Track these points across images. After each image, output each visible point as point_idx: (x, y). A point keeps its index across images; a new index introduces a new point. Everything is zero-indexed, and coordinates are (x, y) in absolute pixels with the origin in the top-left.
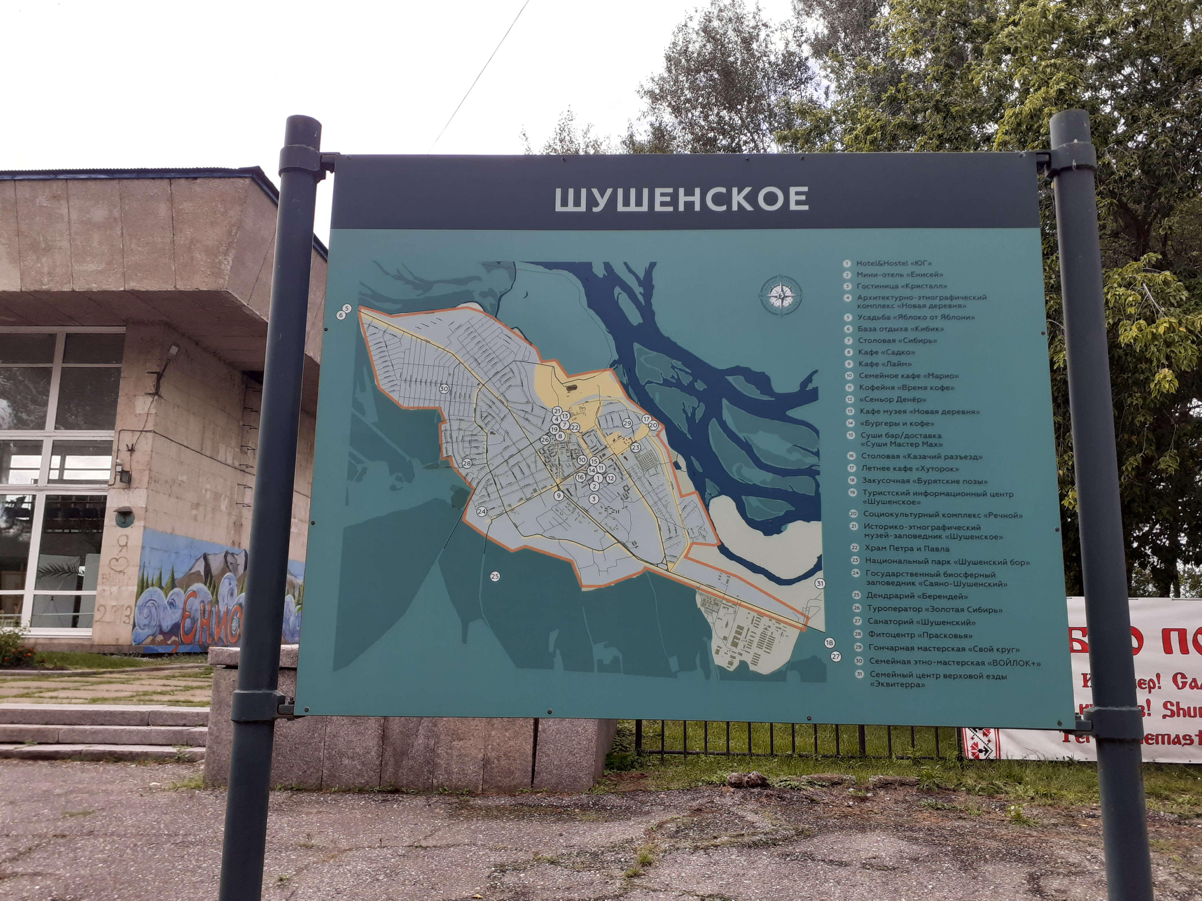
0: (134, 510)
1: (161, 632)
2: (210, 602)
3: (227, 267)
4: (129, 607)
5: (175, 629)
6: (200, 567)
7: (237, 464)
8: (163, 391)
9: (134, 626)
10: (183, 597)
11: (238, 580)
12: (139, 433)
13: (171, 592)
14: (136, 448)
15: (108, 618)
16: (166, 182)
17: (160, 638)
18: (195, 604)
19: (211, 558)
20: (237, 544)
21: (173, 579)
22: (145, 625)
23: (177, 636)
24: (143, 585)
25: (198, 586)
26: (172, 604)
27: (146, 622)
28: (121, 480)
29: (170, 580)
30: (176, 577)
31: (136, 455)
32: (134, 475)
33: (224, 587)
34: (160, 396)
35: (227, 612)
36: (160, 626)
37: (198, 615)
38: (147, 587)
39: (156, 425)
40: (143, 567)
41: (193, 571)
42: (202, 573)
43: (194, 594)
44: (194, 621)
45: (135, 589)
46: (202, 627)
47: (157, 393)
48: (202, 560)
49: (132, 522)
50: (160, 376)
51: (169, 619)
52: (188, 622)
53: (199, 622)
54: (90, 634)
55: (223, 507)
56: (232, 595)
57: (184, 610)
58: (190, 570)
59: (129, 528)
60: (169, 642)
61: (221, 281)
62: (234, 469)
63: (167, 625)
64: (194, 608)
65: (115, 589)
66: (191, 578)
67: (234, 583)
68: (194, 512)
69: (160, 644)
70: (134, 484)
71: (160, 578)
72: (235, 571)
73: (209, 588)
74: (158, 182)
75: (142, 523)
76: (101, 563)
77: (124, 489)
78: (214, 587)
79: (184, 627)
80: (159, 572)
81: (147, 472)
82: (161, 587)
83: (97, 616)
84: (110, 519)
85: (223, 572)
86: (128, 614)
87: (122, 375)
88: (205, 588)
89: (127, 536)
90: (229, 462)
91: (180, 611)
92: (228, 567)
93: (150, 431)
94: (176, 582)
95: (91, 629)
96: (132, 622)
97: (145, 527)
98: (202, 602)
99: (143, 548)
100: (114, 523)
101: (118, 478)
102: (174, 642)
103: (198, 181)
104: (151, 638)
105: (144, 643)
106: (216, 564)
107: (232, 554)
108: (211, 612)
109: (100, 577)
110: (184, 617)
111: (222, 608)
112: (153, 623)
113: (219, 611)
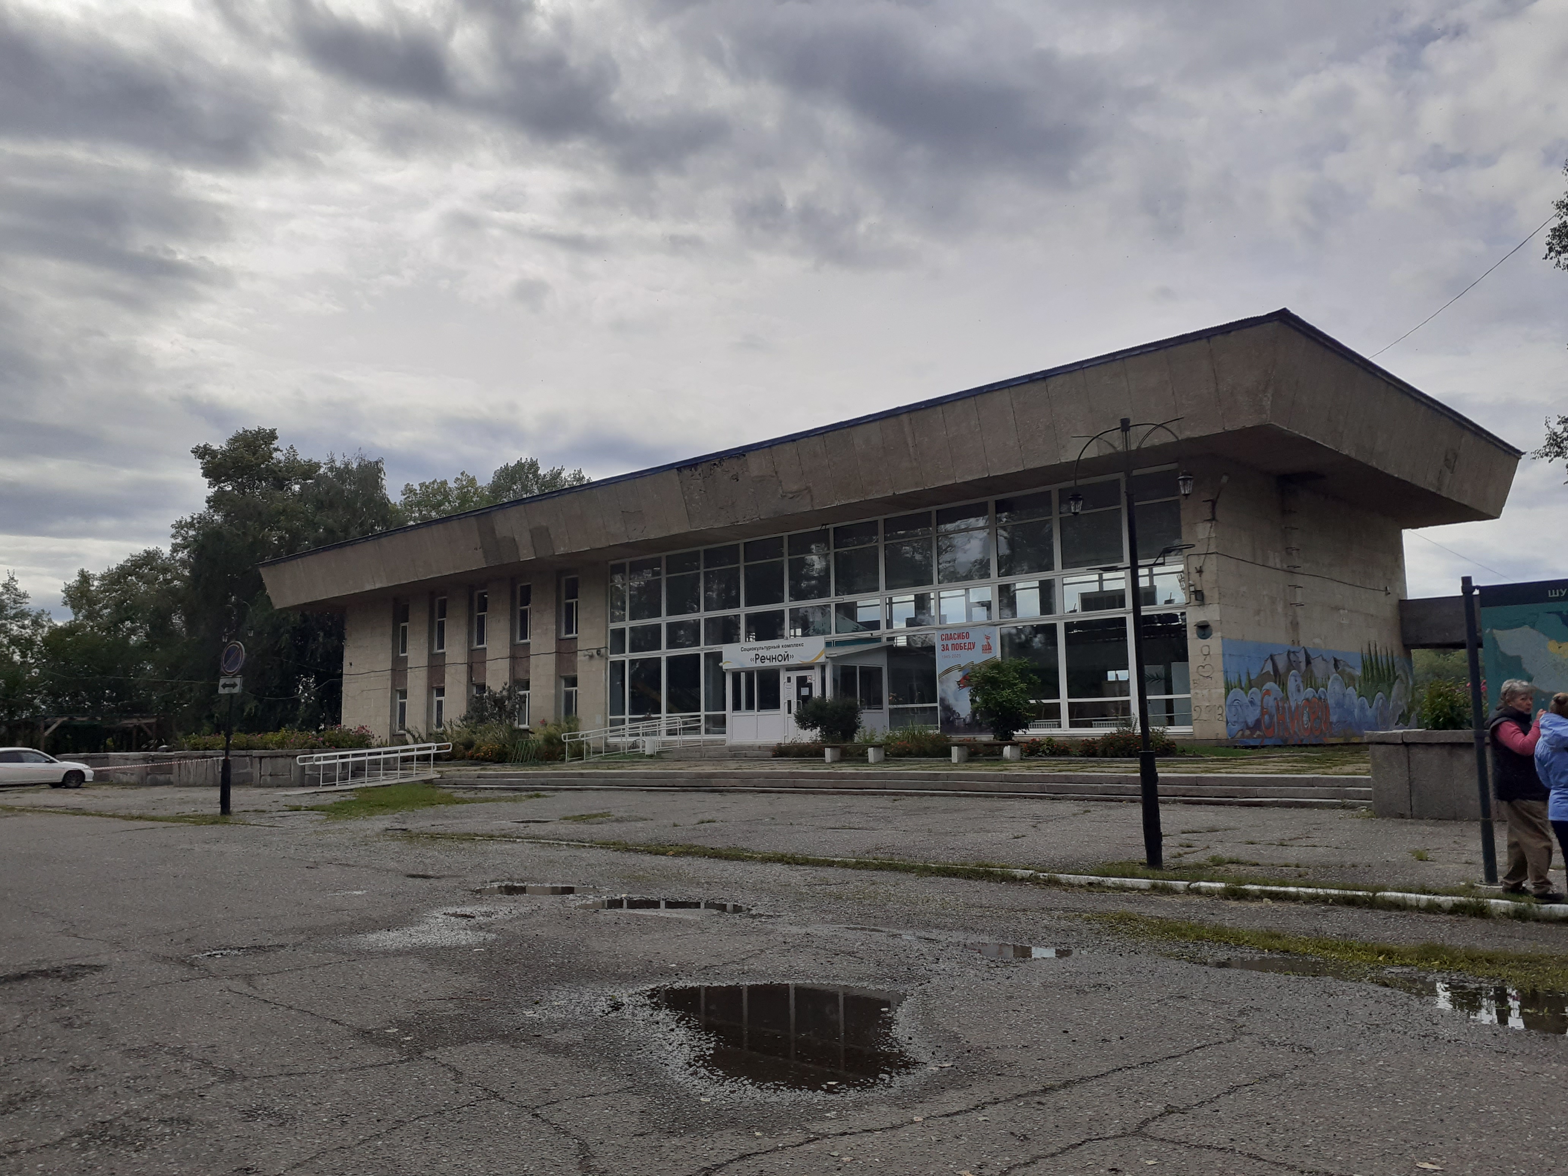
0: (1210, 623)
1: (1248, 728)
2: (1282, 699)
3: (1267, 403)
4: (1220, 706)
5: (1258, 724)
6: (1269, 667)
7: (1285, 566)
8: (1218, 517)
9: (1227, 722)
10: (1260, 696)
11: (1302, 676)
12: (1204, 556)
13: (1250, 692)
14: (1204, 569)
15: (1204, 716)
16: (1204, 341)
17: (1248, 732)
18: (1270, 701)
19: (1276, 658)
20: (1296, 642)
21: (1250, 681)
22: (1235, 722)
23: (1260, 731)
24: (1228, 688)
25: (1270, 685)
26: (1252, 703)
27: (1235, 719)
28: (1196, 599)
29: (1248, 682)
30: (1252, 678)
31: (1205, 575)
32: (1206, 593)
33: (1291, 684)
34: (1217, 521)
35: (1297, 707)
36: (1246, 722)
37: (1274, 711)
38: (1232, 689)
39: (1217, 547)
40: (1226, 672)
41: (1264, 671)
42: (1272, 673)
43: (1268, 692)
44: (1271, 717)
45: (1223, 691)
46: (1278, 723)
47: (1214, 519)
48: (1269, 661)
49: (1211, 634)
50: (1214, 503)
51: (1252, 715)
52: (1266, 717)
53: (1276, 717)
54: (1192, 730)
55: (1280, 610)
56: (1299, 691)
57: (1262, 708)
58: (1262, 670)
59: (1208, 639)
60: (1255, 736)
61: (1264, 416)
62: (1283, 572)
63: (1251, 720)
64: (1269, 705)
65: (1205, 692)
66: (1263, 678)
67: (1299, 680)
68: (1257, 618)
69: (1248, 737)
70: (1207, 601)
71: (1240, 681)
72: (1298, 669)
73: (1279, 686)
74: (1198, 343)
75: (1219, 634)
76: (1190, 670)
77: (1199, 606)
78: (1283, 685)
79: (1264, 722)
80: (1237, 676)
81: (1217, 589)
82: (1242, 689)
83: (1195, 715)
84: (1191, 634)
85: (1289, 671)
86: (1221, 713)
87: (1182, 507)
88: (1276, 686)
89: (1208, 646)
90: (1278, 566)
91: (1259, 708)
92: (1292, 665)
93: (1213, 553)
94: (1252, 682)
95: (1191, 727)
96: (1225, 720)
97: (1222, 638)
98: (1275, 699)
99: (1224, 655)
100: (1195, 636)
101: (1193, 596)
102: (1259, 736)
103: (1233, 333)
104: (1240, 733)
105: (1237, 737)
106: (1281, 664)
107: (1294, 652)
108: (1284, 708)
109: (1191, 682)
110: (1263, 714)
111: (1293, 704)
112: (1241, 720)
113: (1290, 707)
